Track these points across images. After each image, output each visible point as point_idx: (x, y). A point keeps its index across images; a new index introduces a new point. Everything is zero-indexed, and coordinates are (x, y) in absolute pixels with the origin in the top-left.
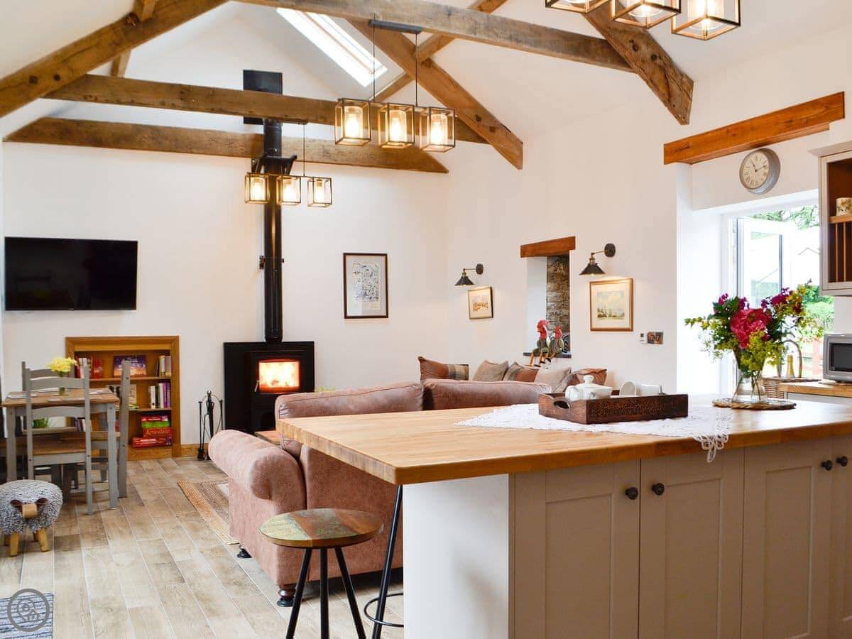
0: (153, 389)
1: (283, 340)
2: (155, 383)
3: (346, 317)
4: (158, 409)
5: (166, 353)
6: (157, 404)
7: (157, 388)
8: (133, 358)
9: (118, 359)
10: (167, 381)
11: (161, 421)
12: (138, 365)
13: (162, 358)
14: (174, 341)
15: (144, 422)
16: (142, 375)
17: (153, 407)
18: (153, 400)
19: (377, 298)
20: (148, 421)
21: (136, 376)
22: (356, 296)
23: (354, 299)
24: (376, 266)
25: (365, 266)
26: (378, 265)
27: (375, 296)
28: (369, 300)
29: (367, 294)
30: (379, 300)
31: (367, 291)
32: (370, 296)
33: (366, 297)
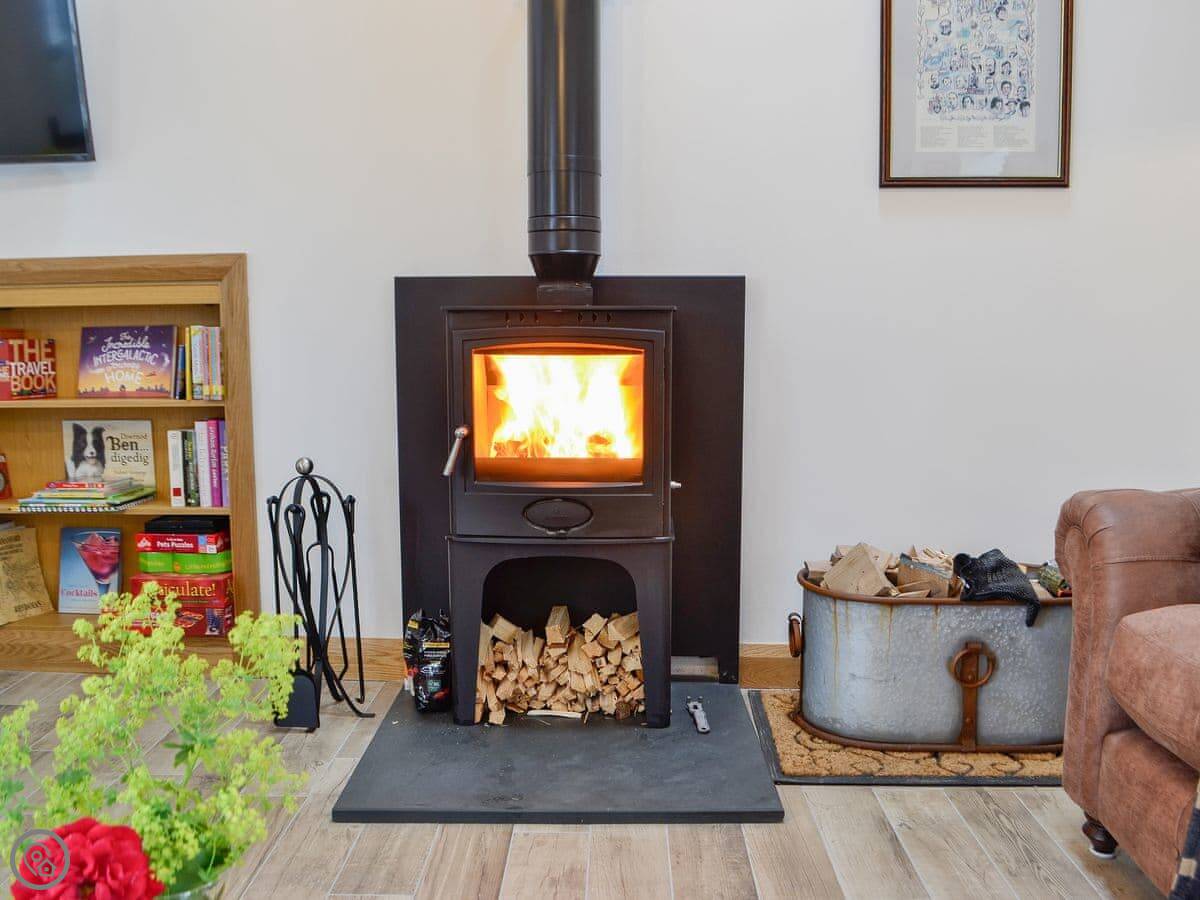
0: (174, 438)
3: (887, 182)
4: (193, 511)
6: (190, 493)
7: (186, 439)
9: (94, 339)
12: (150, 358)
13: (195, 336)
15: (144, 550)
16: (160, 393)
17: (177, 505)
18: (176, 480)
19: (1024, 105)
20: (155, 548)
21: (141, 393)
22: (930, 94)
23: (922, 106)
27: (1013, 95)
28: (987, 112)
29: (981, 84)
30: (1031, 111)
31: (982, 77)
32: (994, 94)
33: (977, 98)
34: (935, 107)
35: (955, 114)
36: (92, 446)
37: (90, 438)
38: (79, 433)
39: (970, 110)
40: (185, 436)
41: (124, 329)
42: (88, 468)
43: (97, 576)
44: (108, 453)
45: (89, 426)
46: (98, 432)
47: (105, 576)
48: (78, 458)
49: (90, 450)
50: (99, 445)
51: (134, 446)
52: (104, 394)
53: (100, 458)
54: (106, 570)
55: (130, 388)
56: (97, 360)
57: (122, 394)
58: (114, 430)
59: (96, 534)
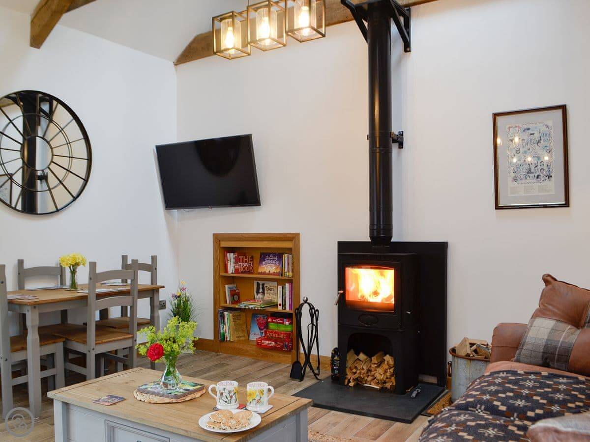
0: (280, 288)
3: (497, 207)
4: (284, 311)
6: (284, 306)
8: (274, 255)
9: (265, 255)
10: (290, 281)
11: (283, 323)
14: (294, 238)
15: (270, 322)
17: (280, 308)
18: (280, 301)
19: (550, 177)
20: (272, 322)
21: (274, 274)
22: (513, 175)
23: (510, 180)
24: (547, 126)
25: (528, 129)
26: (550, 123)
27: (545, 173)
28: (535, 180)
29: (532, 171)
30: (553, 179)
31: (533, 167)
32: (538, 174)
33: (531, 175)
34: (515, 179)
35: (523, 182)
36: (261, 289)
37: (261, 286)
38: (258, 285)
39: (529, 180)
40: (283, 288)
41: (270, 254)
42: (260, 296)
43: (260, 329)
44: (266, 291)
45: (261, 283)
46: (263, 285)
47: (262, 330)
48: (258, 292)
49: (261, 290)
50: (263, 289)
51: (272, 289)
52: (264, 273)
53: (263, 293)
54: (263, 328)
55: (271, 272)
56: (264, 263)
57: (269, 274)
58: (268, 284)
59: (261, 316)
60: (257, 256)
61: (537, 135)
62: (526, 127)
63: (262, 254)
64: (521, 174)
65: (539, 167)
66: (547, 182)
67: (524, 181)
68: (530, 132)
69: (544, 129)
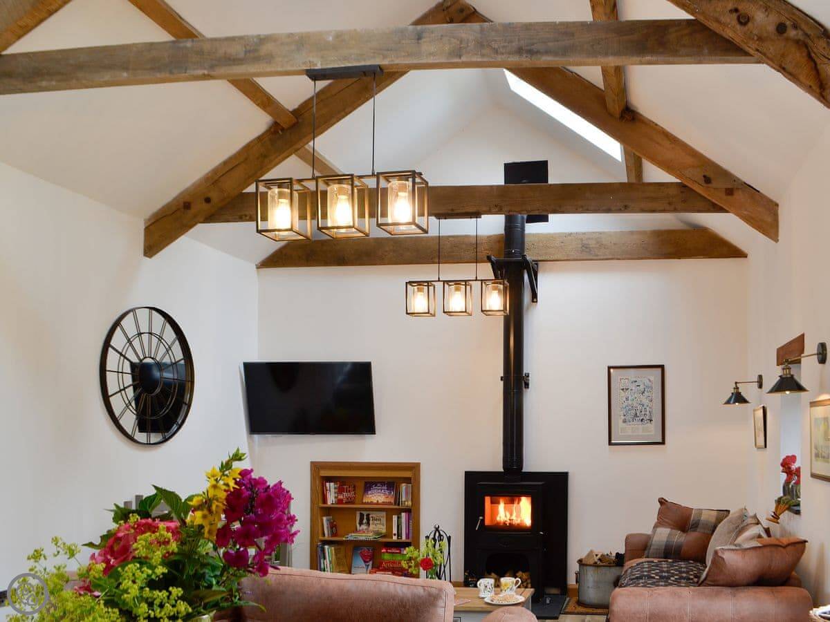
0: (395, 518)
1: (524, 470)
2: (399, 512)
3: (610, 443)
4: (399, 541)
5: (407, 480)
6: (399, 535)
7: (399, 518)
8: (383, 484)
9: (369, 484)
10: (408, 511)
11: (400, 553)
12: (387, 492)
13: (403, 486)
14: (415, 468)
15: (384, 553)
16: (390, 503)
17: (395, 538)
18: (395, 531)
19: (651, 420)
20: (387, 552)
21: (384, 503)
22: (623, 417)
23: (621, 421)
24: (650, 380)
25: (636, 381)
26: (652, 378)
27: (648, 417)
28: (640, 423)
29: (638, 415)
30: (653, 422)
31: (638, 412)
32: (642, 418)
33: (637, 419)
34: (625, 421)
36: (365, 519)
37: (365, 517)
38: (362, 516)
39: (635, 422)
40: (398, 518)
41: (379, 483)
42: (364, 527)
43: (365, 562)
44: (371, 522)
45: (365, 513)
46: (368, 515)
47: (367, 562)
48: (361, 523)
49: (365, 521)
50: (368, 520)
51: (380, 520)
52: (371, 503)
53: (368, 524)
54: (368, 560)
55: (380, 502)
56: (370, 492)
57: (377, 503)
58: (373, 515)
59: (365, 548)
60: (361, 485)
61: (642, 387)
62: (635, 379)
63: (366, 483)
64: (628, 418)
65: (643, 413)
66: (649, 425)
67: (631, 423)
68: (637, 384)
69: (647, 382)
